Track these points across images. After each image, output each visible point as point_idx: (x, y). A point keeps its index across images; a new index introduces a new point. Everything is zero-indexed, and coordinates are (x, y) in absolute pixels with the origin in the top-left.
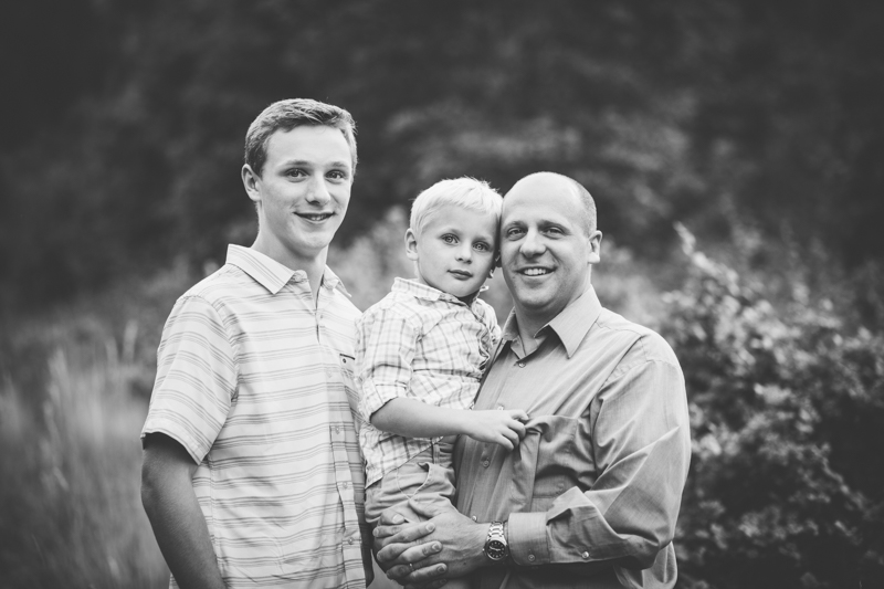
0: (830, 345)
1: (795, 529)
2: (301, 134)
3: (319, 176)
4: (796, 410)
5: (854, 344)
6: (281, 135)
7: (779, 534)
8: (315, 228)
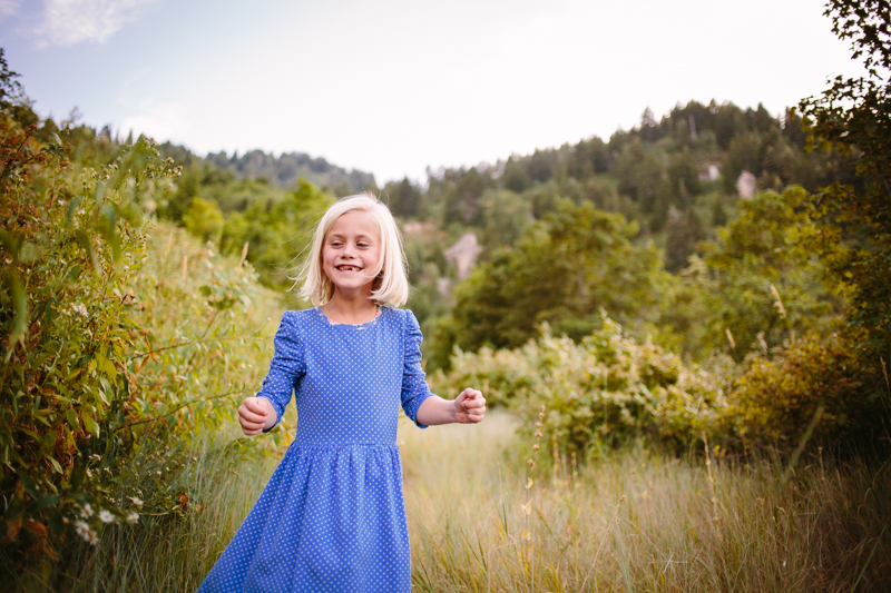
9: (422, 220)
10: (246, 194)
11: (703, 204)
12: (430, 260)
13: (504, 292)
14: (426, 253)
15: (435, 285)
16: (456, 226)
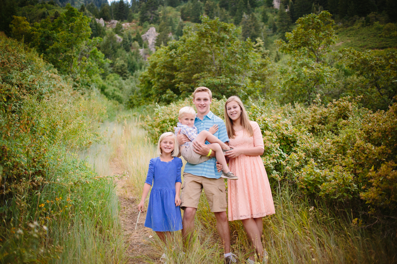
0: (279, 122)
1: (272, 161)
2: (200, 93)
3: (202, 100)
4: (272, 136)
5: (284, 122)
6: (197, 93)
7: (269, 162)
8: (202, 109)
9: (130, 21)
10: (44, 10)
11: (257, 12)
12: (135, 40)
13: (175, 64)
14: (133, 37)
15: (138, 51)
16: (146, 23)
